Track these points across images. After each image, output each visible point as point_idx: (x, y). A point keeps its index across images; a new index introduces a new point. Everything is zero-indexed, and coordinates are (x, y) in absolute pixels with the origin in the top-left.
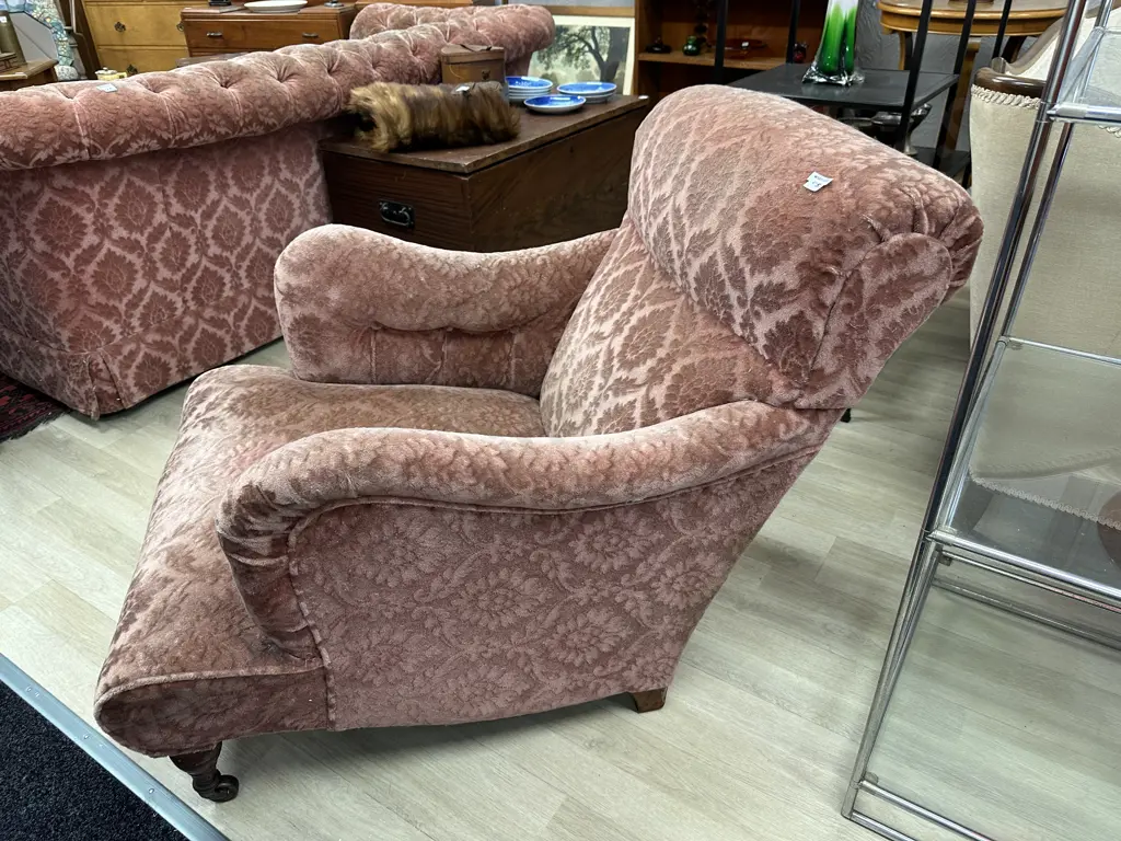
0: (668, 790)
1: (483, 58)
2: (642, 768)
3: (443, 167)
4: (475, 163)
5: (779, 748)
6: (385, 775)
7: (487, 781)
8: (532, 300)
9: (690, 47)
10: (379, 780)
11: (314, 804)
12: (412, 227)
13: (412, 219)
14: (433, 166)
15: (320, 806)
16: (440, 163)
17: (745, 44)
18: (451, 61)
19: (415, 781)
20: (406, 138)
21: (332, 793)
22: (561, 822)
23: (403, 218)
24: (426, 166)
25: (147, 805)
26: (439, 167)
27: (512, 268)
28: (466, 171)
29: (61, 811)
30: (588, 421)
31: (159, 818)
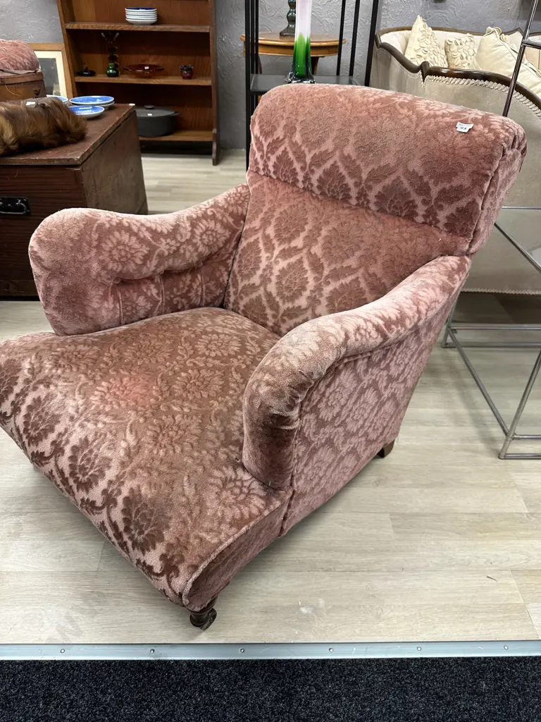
0: (427, 486)
1: (28, 79)
2: (410, 482)
3: (56, 163)
4: (82, 156)
5: (454, 444)
6: (290, 556)
7: (345, 528)
8: (215, 240)
9: (111, 71)
10: (288, 561)
11: (265, 594)
12: (28, 214)
13: (28, 208)
14: (47, 163)
15: (270, 593)
16: (53, 160)
17: (147, 68)
18: (6, 82)
19: (309, 550)
20: (13, 144)
21: (270, 583)
22: (398, 527)
23: (20, 208)
24: (39, 163)
25: (159, 661)
26: (52, 163)
27: (196, 220)
28: (79, 163)
29: (97, 703)
30: (314, 301)
31: (176, 662)
